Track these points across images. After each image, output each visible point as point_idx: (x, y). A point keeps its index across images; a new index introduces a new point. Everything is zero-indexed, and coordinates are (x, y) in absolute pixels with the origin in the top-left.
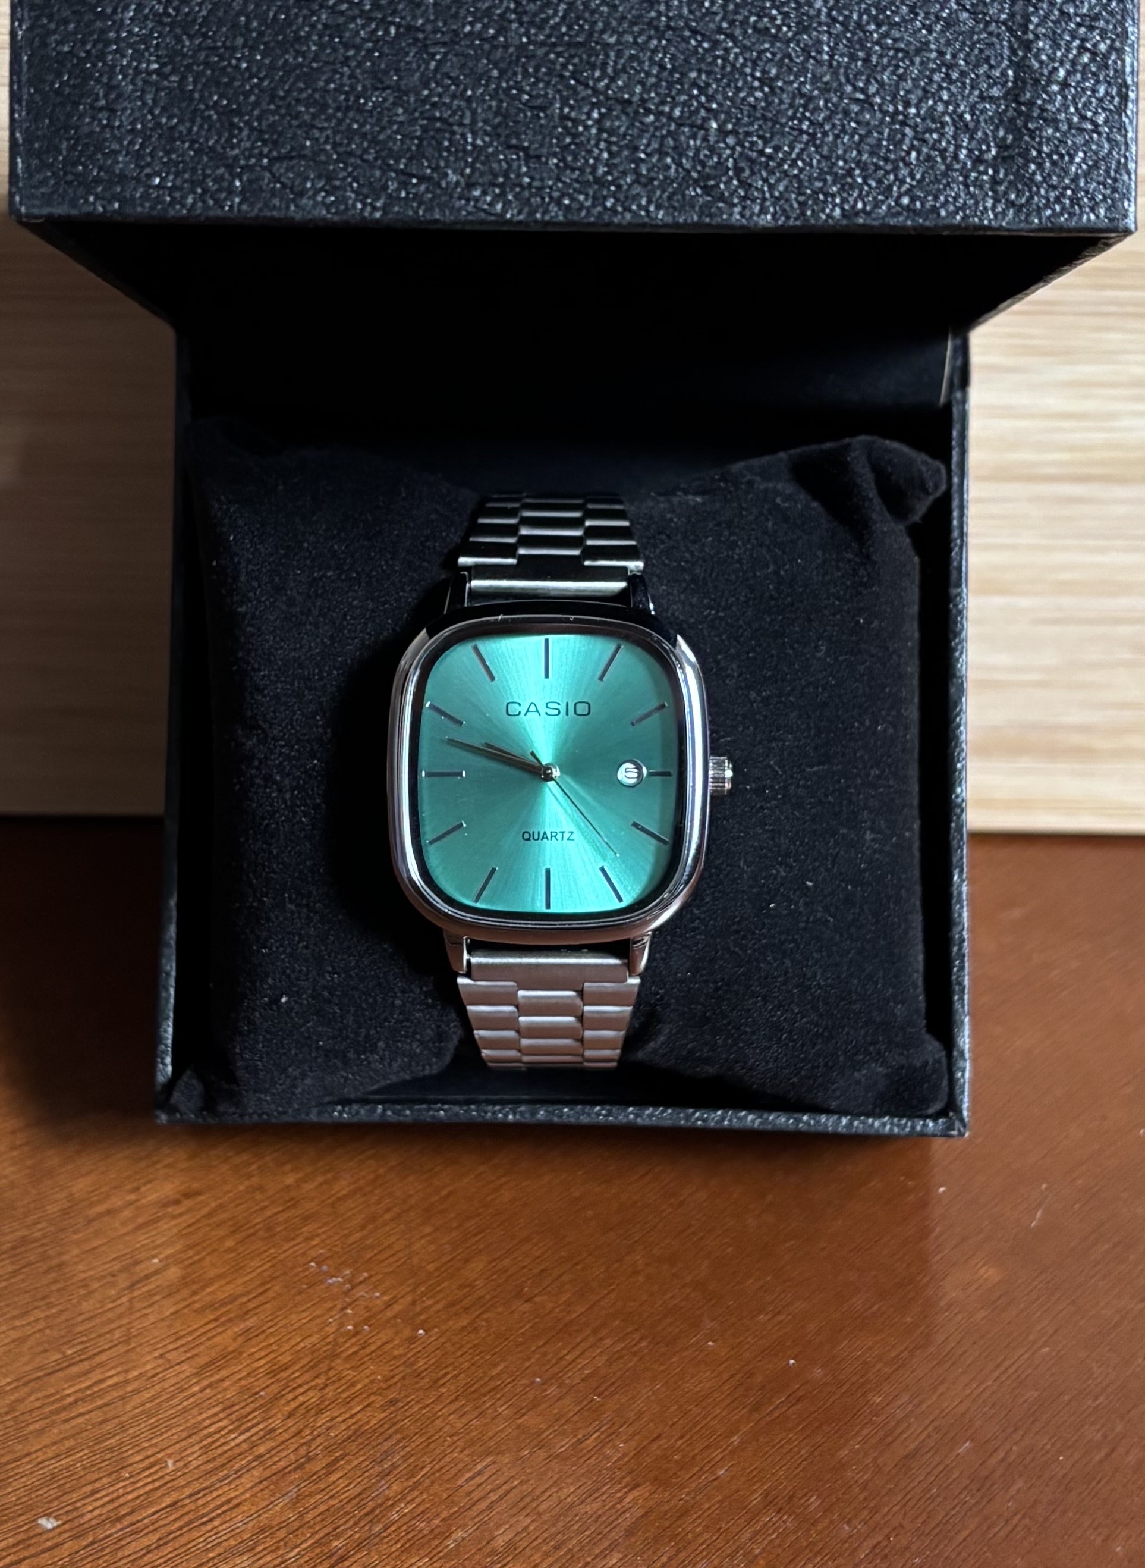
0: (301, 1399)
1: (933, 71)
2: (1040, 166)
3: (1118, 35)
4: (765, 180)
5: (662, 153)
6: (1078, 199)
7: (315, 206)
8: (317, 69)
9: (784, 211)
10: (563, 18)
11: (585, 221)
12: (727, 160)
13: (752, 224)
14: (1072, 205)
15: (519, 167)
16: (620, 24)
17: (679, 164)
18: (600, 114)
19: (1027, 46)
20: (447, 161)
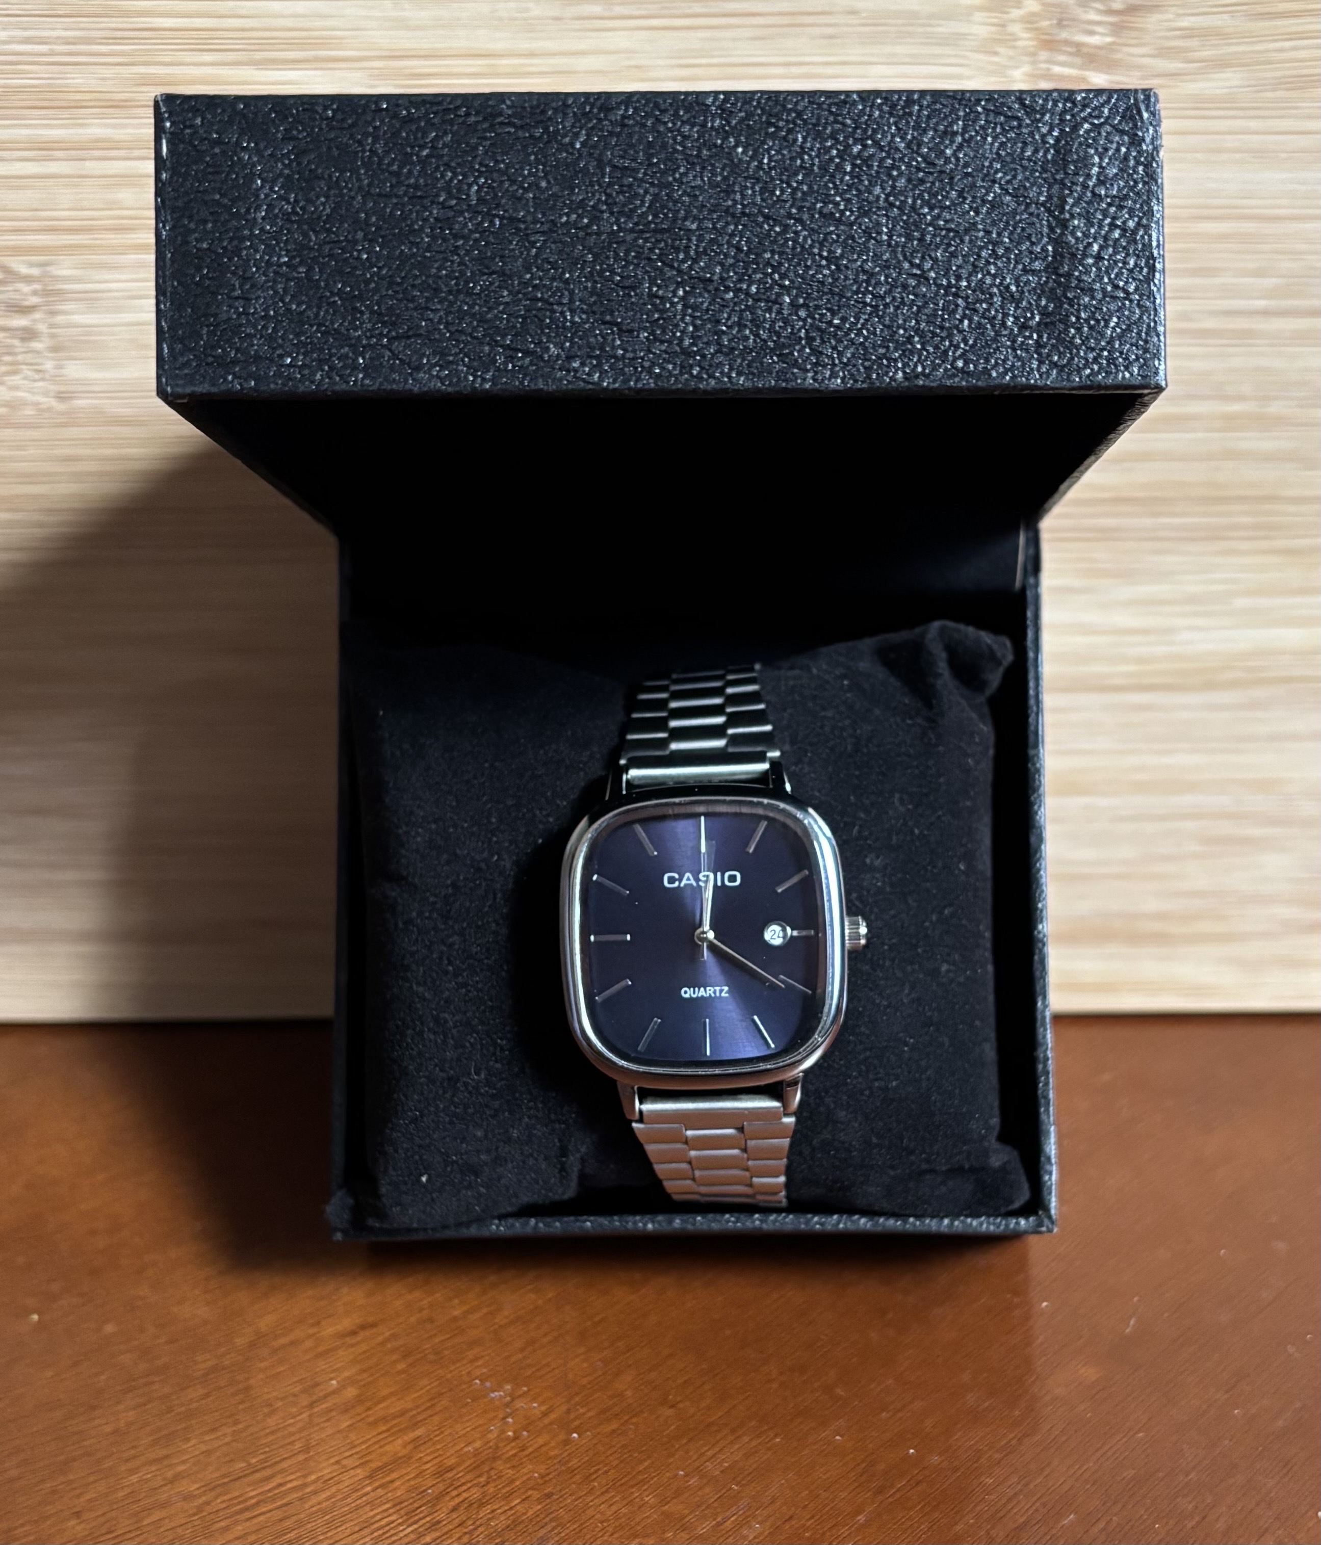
0: (465, 1495)
1: (981, 248)
2: (1079, 330)
3: (1144, 214)
4: (834, 348)
5: (741, 325)
6: (1114, 359)
7: (430, 380)
8: (429, 258)
9: (852, 375)
10: (649, 207)
11: (674, 387)
12: (799, 330)
13: (823, 386)
14: (1109, 364)
15: (614, 340)
16: (700, 211)
17: (757, 335)
18: (685, 291)
19: (1064, 224)
20: (549, 337)
